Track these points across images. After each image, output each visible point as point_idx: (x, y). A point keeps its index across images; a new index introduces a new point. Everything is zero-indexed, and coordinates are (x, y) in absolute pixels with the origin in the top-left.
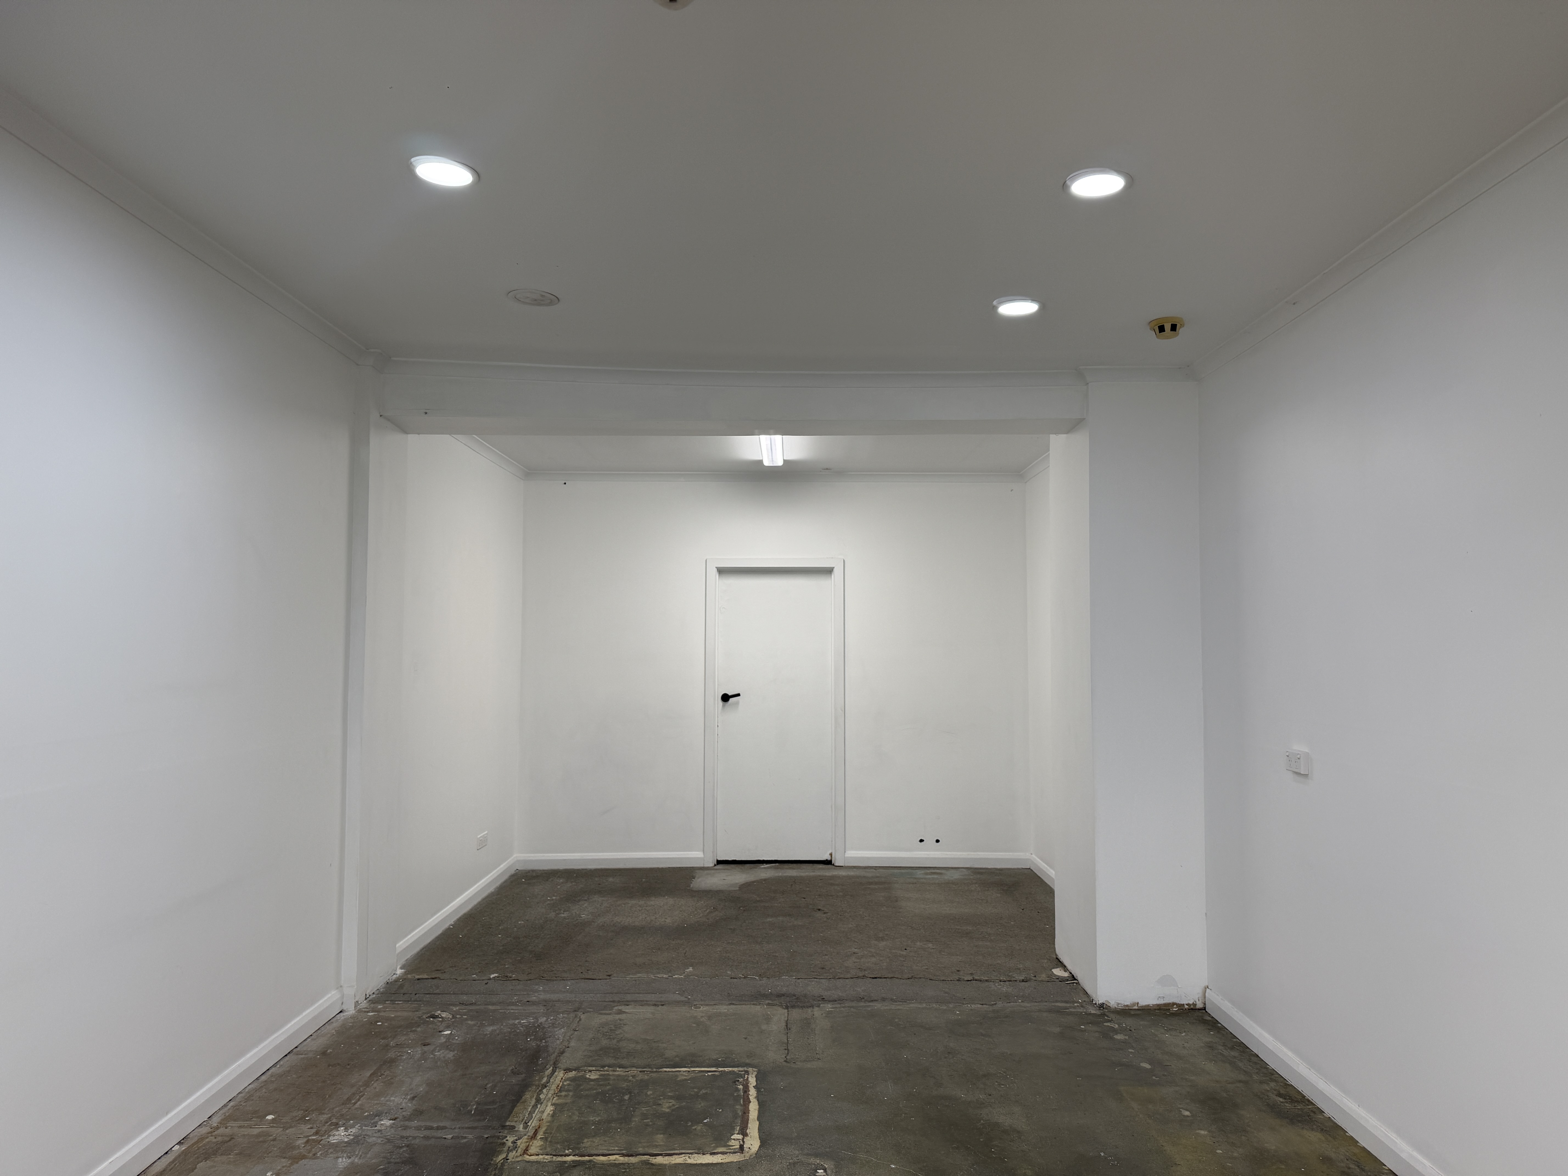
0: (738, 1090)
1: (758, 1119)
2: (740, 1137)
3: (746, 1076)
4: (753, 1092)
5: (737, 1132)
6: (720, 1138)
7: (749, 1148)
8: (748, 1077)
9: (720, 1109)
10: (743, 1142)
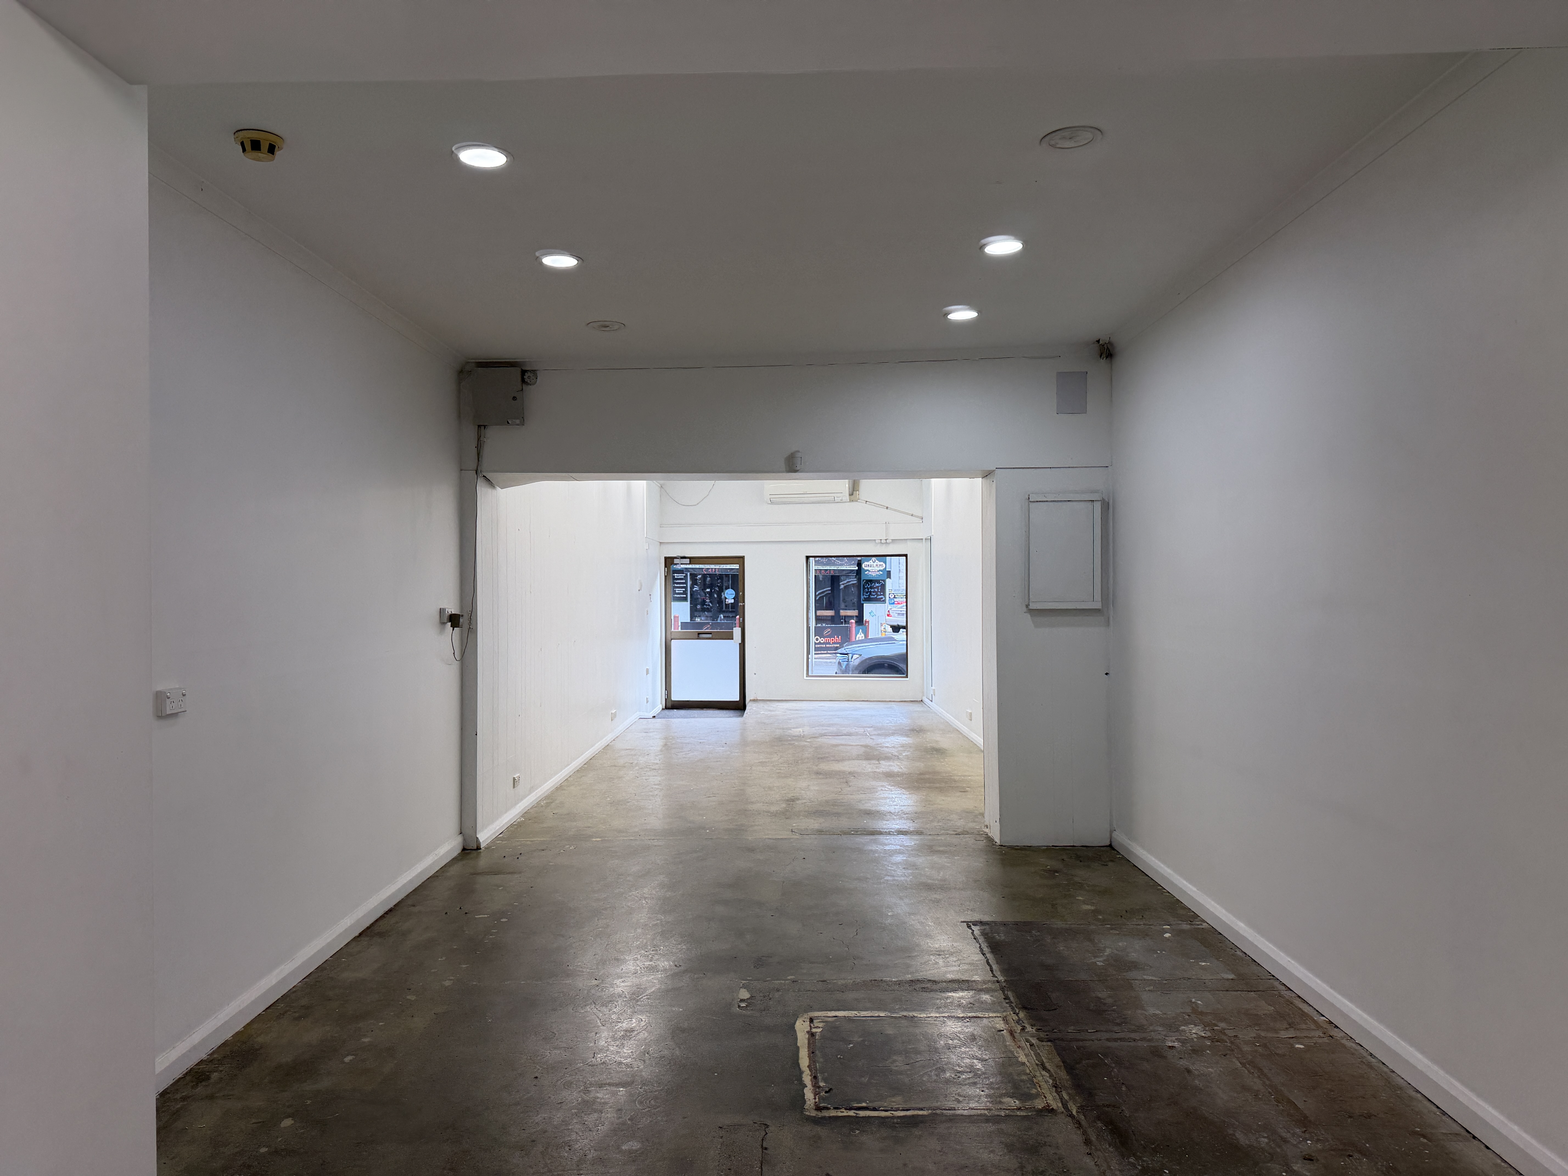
0: (825, 1080)
1: (798, 1048)
2: (814, 1030)
3: (817, 1100)
4: (807, 1079)
5: (817, 1034)
6: (834, 1029)
7: (804, 1021)
8: (815, 1099)
9: (840, 1058)
10: (810, 1026)
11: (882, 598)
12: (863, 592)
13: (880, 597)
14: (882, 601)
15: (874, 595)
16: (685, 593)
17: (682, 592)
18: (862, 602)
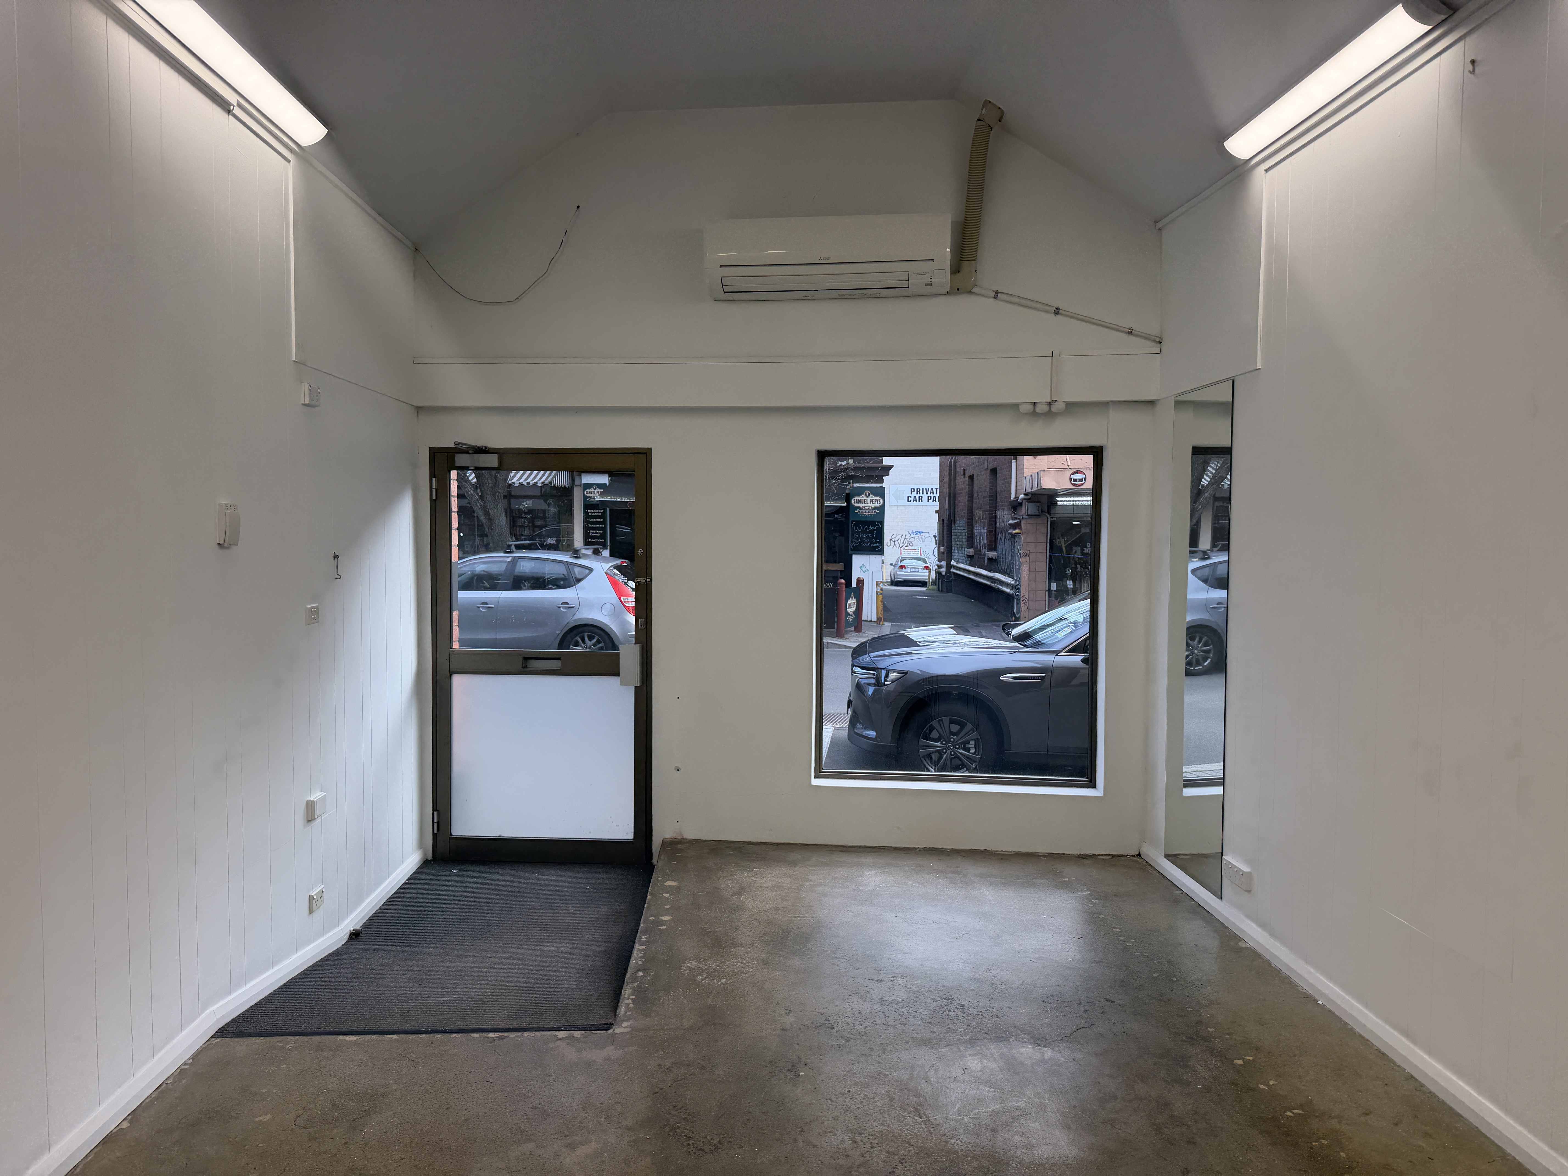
11: (878, 547)
12: (852, 538)
13: (875, 545)
14: (878, 551)
15: (867, 543)
16: (603, 536)
17: (599, 535)
18: (850, 552)
